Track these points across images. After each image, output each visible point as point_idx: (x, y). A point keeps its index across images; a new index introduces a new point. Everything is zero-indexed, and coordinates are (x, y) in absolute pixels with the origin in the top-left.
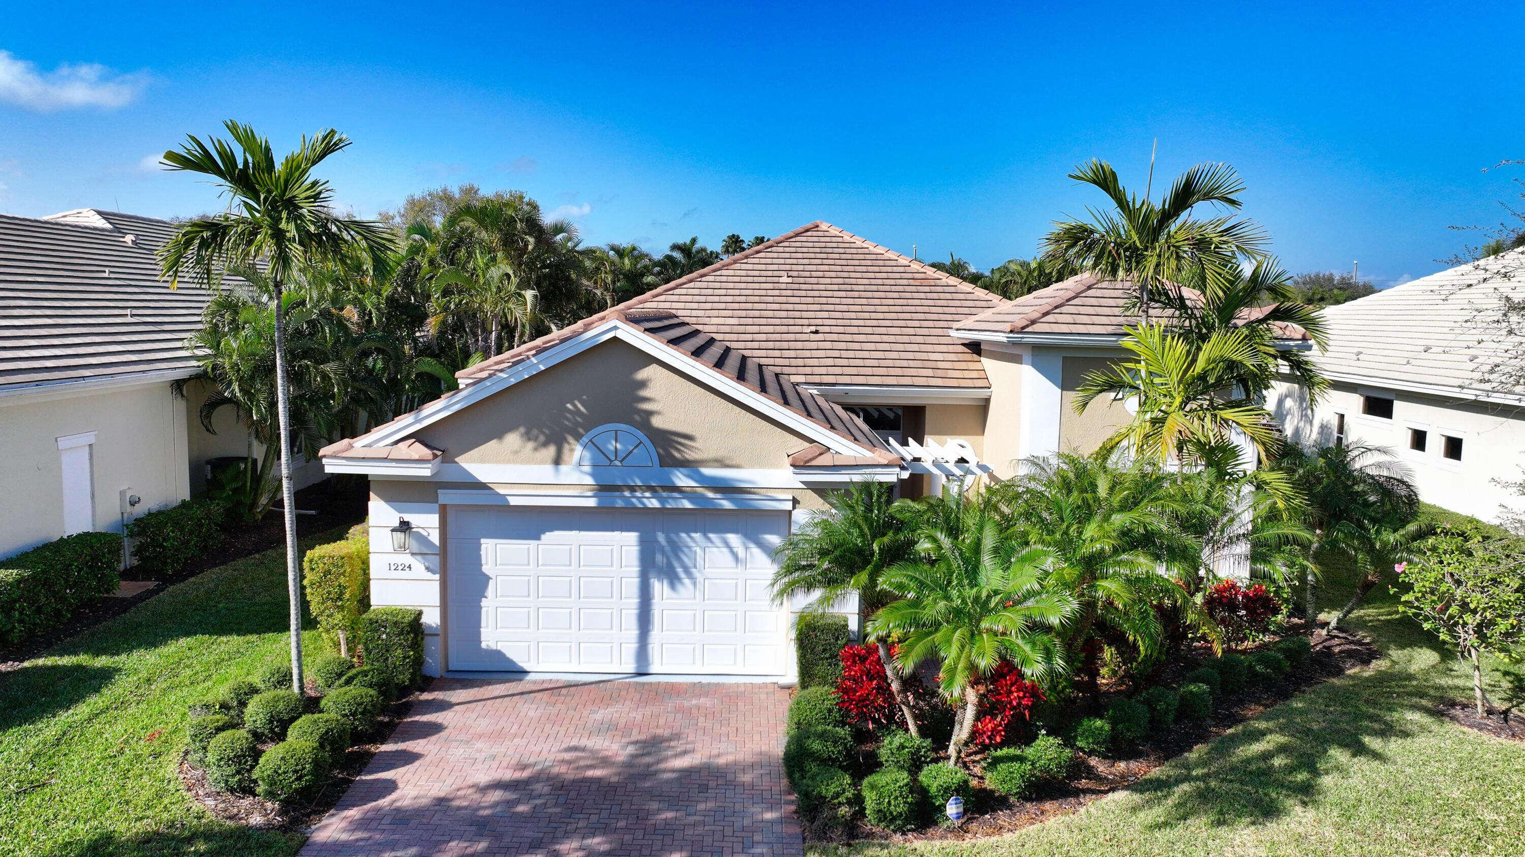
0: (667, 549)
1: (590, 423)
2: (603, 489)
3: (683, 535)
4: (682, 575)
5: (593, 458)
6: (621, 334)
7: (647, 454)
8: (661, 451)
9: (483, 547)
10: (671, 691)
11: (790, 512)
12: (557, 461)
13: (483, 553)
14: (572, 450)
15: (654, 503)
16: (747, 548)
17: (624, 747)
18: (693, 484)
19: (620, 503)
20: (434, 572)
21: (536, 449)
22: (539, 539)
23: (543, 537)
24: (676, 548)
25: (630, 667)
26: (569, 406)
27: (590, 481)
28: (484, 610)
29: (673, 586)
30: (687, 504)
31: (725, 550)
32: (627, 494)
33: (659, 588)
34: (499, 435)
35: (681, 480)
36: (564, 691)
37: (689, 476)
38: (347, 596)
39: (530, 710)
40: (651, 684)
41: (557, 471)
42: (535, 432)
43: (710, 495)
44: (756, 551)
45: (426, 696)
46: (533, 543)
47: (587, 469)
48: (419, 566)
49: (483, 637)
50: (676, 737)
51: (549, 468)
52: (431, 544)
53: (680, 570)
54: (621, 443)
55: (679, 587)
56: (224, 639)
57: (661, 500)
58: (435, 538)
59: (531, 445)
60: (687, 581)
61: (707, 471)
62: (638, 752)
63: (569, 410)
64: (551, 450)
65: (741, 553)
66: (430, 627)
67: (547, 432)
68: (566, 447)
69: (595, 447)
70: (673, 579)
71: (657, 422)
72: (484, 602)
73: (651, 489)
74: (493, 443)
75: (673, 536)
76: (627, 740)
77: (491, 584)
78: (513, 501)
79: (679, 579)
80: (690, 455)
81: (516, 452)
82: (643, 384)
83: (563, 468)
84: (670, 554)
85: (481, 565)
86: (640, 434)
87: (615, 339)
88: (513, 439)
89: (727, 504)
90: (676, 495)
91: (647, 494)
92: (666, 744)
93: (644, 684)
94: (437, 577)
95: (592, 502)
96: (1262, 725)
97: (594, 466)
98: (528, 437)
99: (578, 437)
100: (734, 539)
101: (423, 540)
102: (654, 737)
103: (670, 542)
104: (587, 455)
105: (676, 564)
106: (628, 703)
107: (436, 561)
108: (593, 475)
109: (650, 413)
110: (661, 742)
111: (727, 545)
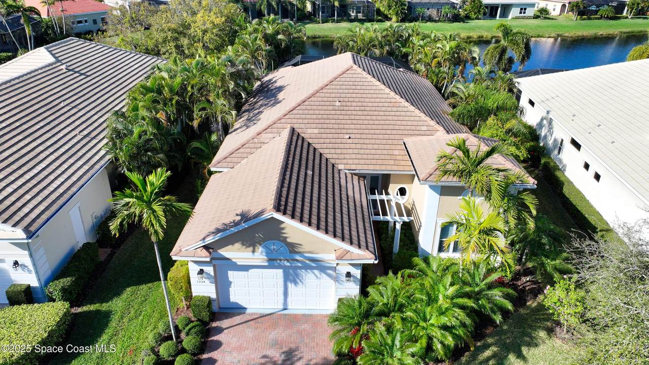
0: (293, 274)
1: (264, 240)
2: (270, 260)
3: (298, 270)
4: (299, 282)
5: (266, 251)
6: (274, 216)
7: (284, 249)
8: (290, 249)
9: (229, 273)
10: (295, 319)
11: (336, 267)
12: (254, 251)
13: (229, 275)
14: (259, 248)
15: (288, 264)
16: (320, 274)
17: (281, 355)
18: (302, 259)
19: (276, 264)
20: (213, 283)
21: (246, 248)
22: (248, 271)
23: (249, 271)
24: (297, 275)
25: (281, 307)
26: (257, 235)
27: (266, 258)
28: (230, 291)
29: (296, 285)
30: (300, 265)
31: (313, 275)
32: (278, 261)
33: (291, 286)
34: (233, 244)
35: (298, 257)
36: (259, 320)
37: (300, 256)
38: (184, 288)
39: (249, 332)
40: (288, 315)
41: (254, 254)
42: (245, 243)
43: (308, 262)
44: (324, 275)
45: (214, 325)
46: (246, 273)
47: (264, 254)
48: (207, 281)
49: (231, 299)
50: (297, 349)
51: (251, 254)
52: (212, 276)
53: (298, 280)
54: (276, 246)
55: (298, 285)
56: (141, 287)
57: (290, 263)
58: (212, 273)
59: (244, 247)
60: (300, 283)
61: (306, 255)
62: (286, 358)
63: (257, 236)
64: (251, 248)
65: (318, 275)
66: (213, 298)
67: (249, 243)
68: (256, 247)
69: (266, 247)
70: (296, 283)
71: (288, 240)
72: (230, 289)
73: (288, 261)
74: (231, 246)
75: (295, 271)
76: (281, 351)
77: (232, 285)
78: (238, 263)
79: (298, 283)
80: (300, 250)
81: (239, 249)
82: (283, 229)
83: (255, 253)
84: (295, 277)
85: (228, 278)
86: (283, 244)
87: (272, 217)
88: (238, 245)
89: (313, 265)
90: (296, 262)
91: (286, 262)
92: (294, 354)
93: (286, 315)
94: (214, 285)
95: (266, 264)
96: (490, 340)
97: (266, 253)
98: (243, 245)
99: (260, 245)
100: (316, 272)
101: (208, 274)
102: (290, 349)
103: (294, 272)
104: (264, 250)
105: (296, 278)
106: (281, 327)
107: (214, 280)
108: (266, 256)
109: (286, 237)
110: (292, 353)
111: (314, 273)
